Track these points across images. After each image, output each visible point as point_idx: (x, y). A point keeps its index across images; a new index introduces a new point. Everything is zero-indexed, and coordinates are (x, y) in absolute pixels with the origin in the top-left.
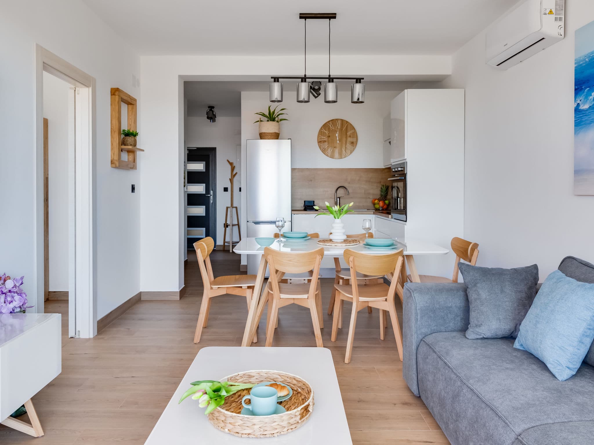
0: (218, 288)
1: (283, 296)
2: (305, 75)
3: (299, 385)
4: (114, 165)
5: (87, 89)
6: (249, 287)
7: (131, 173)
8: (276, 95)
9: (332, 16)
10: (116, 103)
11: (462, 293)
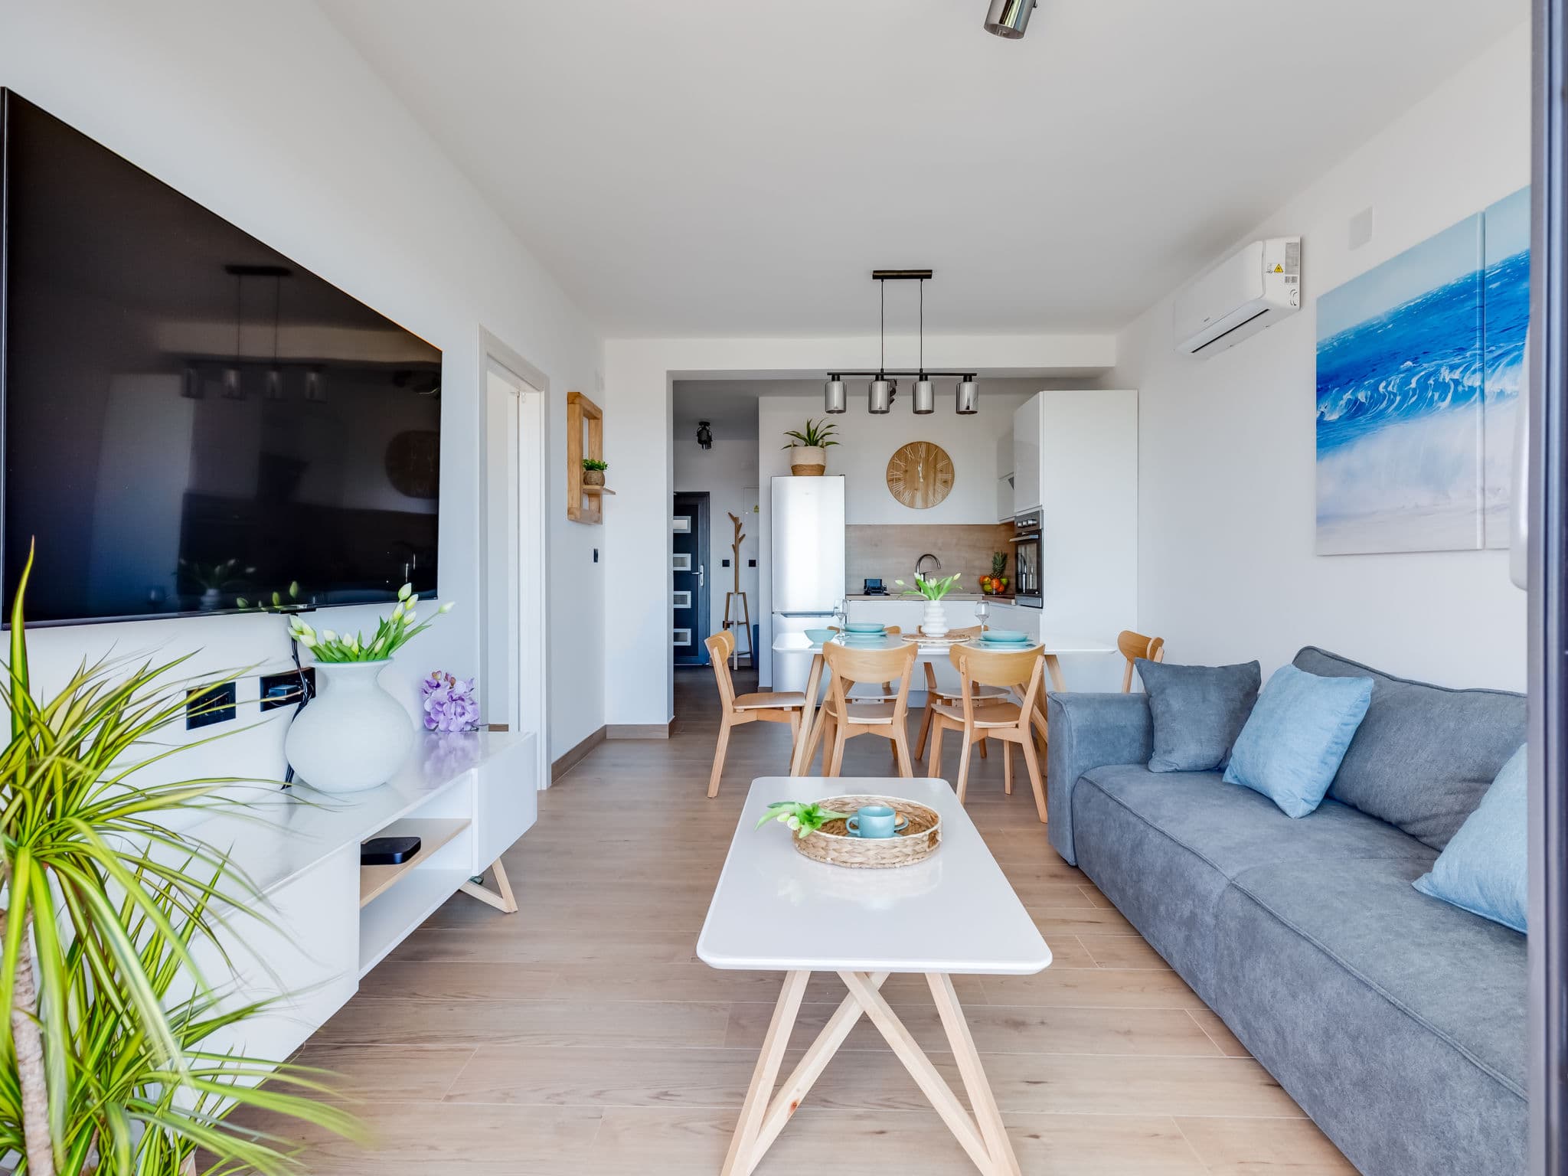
0: (745, 710)
1: (852, 720)
2: (882, 370)
3: (917, 813)
4: (572, 517)
5: (538, 394)
6: (794, 709)
7: (594, 529)
8: (836, 401)
9: (925, 275)
10: (577, 415)
11: (1140, 706)
